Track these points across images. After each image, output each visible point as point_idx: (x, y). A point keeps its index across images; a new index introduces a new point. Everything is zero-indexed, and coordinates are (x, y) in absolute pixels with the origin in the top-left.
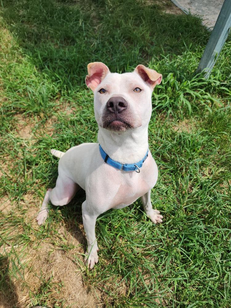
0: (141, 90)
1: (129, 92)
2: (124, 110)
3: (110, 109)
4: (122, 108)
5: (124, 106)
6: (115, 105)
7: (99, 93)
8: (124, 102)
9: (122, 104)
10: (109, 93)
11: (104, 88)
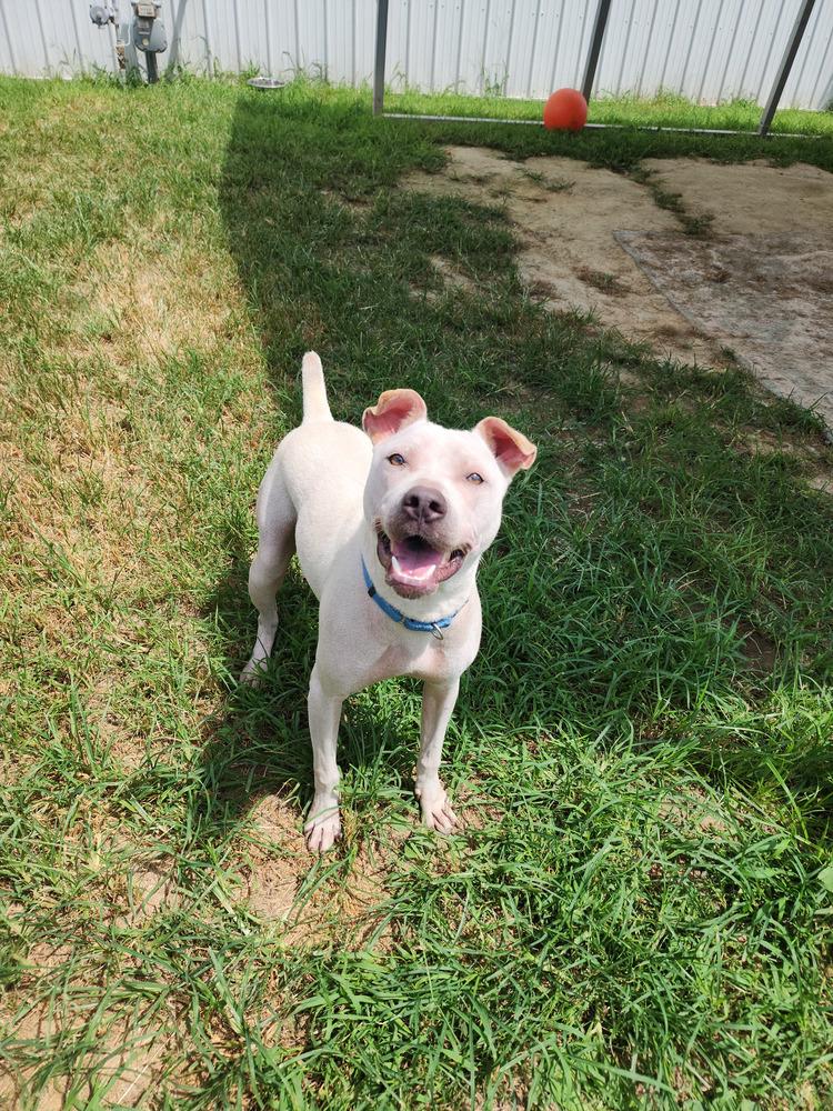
0: (482, 480)
1: (457, 479)
2: (438, 519)
3: (410, 509)
4: (435, 515)
5: (440, 512)
6: (422, 503)
7: (388, 463)
8: (441, 502)
9: (435, 506)
10: (412, 469)
11: (403, 454)
